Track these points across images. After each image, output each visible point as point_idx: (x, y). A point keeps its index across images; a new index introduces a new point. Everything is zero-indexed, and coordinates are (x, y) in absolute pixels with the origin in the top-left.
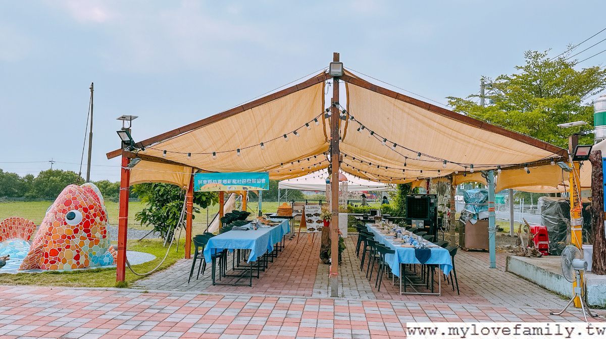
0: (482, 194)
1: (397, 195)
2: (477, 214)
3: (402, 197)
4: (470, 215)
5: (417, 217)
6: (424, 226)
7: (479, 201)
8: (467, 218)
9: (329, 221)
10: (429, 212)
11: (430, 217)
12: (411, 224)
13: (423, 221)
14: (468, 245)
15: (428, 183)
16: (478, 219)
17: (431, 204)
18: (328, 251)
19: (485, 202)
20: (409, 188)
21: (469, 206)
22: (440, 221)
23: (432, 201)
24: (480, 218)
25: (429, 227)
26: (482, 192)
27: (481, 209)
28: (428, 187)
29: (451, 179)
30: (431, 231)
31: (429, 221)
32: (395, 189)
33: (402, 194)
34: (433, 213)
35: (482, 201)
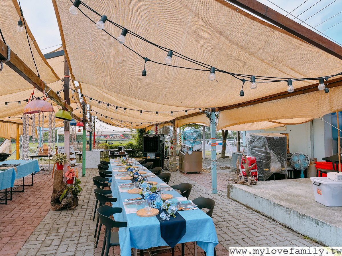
0: (195, 133)
1: (137, 136)
2: (192, 147)
3: (140, 137)
4: (188, 148)
5: (151, 151)
6: (156, 158)
7: (193, 138)
8: (186, 151)
9: (61, 164)
10: (159, 147)
11: (160, 151)
12: (146, 157)
13: (155, 154)
14: (186, 169)
15: (156, 128)
16: (193, 150)
17: (161, 141)
18: (60, 196)
19: (197, 138)
20: (144, 132)
21: (186, 142)
22: (166, 152)
23: (161, 139)
24: (194, 150)
25: (159, 158)
26: (195, 131)
27: (195, 143)
28: (156, 130)
29: (174, 124)
30: (160, 160)
31: (159, 154)
32: (136, 132)
33: (140, 135)
34: (161, 147)
35: (195, 138)
